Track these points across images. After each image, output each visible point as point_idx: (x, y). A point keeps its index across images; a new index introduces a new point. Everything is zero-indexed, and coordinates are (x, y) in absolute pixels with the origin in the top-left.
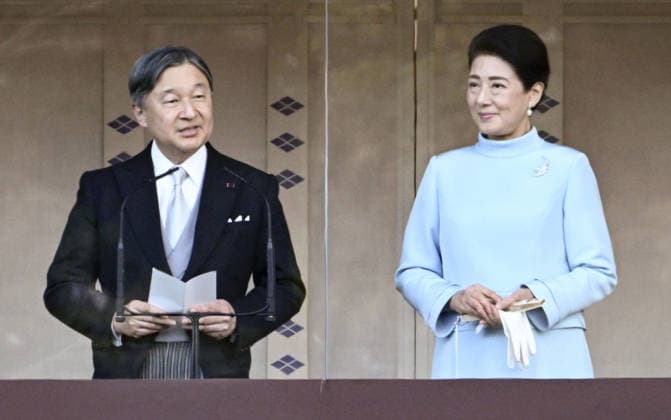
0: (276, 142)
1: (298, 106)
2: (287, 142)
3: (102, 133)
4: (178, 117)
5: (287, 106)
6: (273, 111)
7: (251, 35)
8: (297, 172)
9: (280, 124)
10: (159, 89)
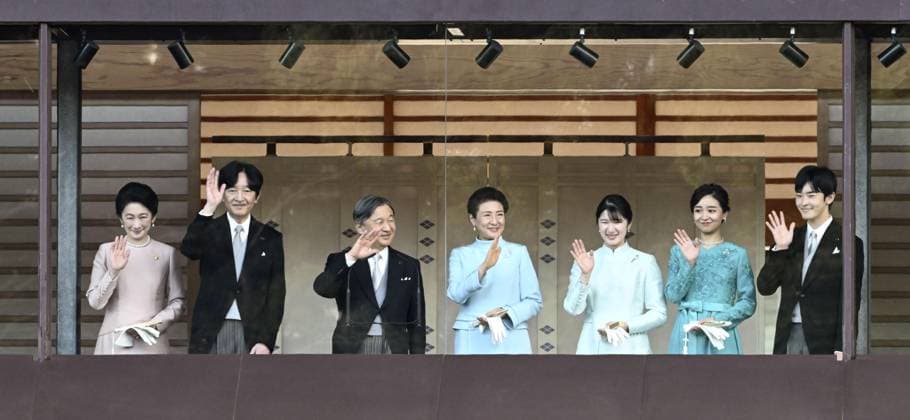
0: (422, 242)
1: (432, 225)
2: (427, 242)
3: (339, 237)
4: (382, 230)
5: (427, 225)
6: (420, 227)
7: (411, 191)
8: (432, 256)
9: (424, 233)
10: (374, 217)
